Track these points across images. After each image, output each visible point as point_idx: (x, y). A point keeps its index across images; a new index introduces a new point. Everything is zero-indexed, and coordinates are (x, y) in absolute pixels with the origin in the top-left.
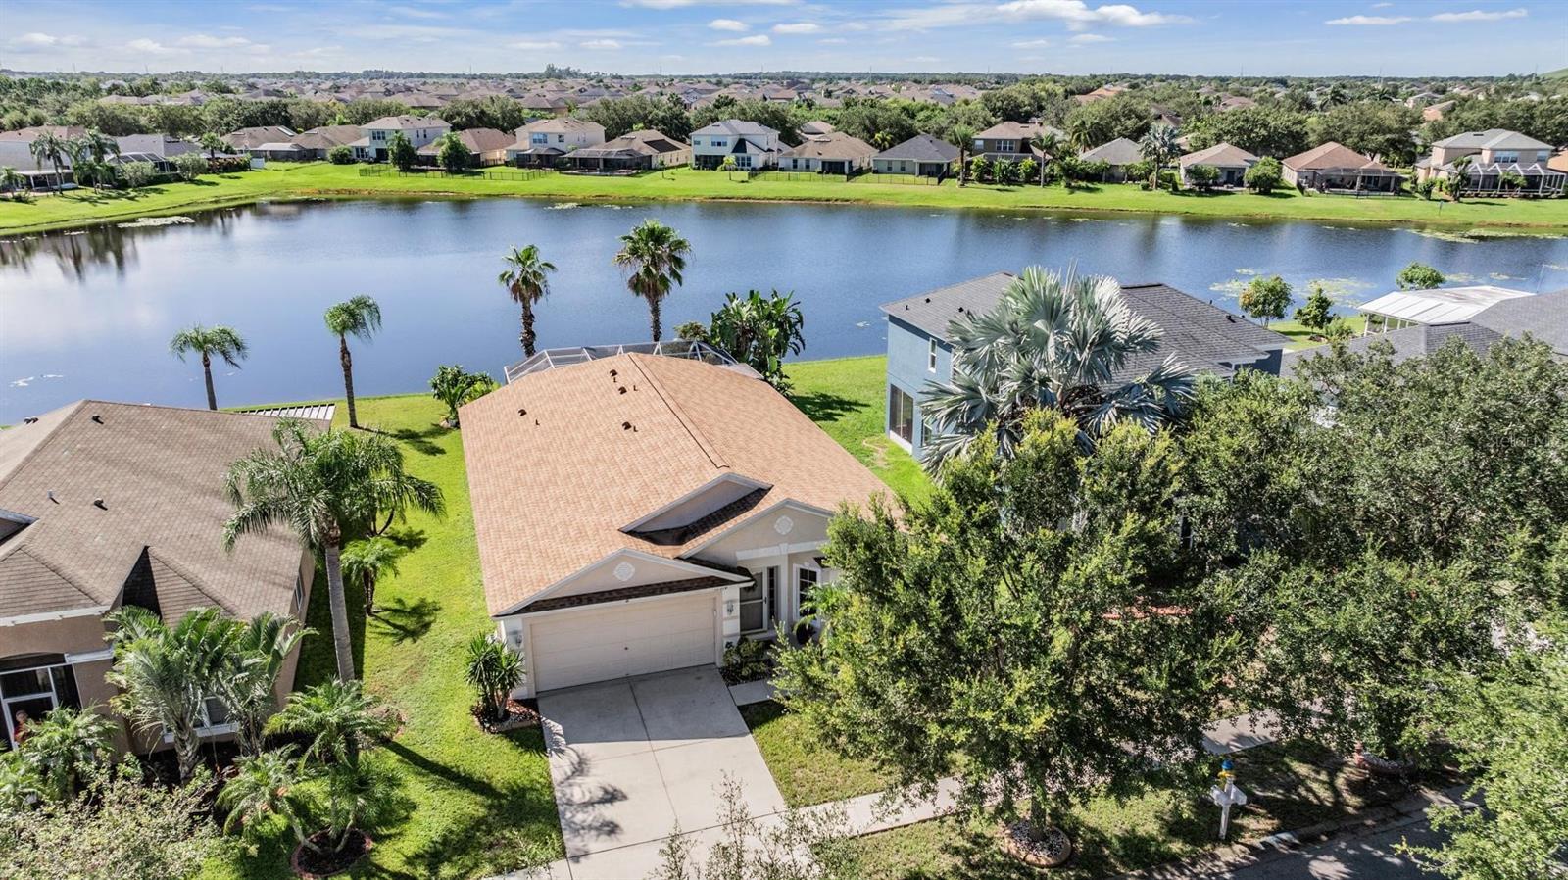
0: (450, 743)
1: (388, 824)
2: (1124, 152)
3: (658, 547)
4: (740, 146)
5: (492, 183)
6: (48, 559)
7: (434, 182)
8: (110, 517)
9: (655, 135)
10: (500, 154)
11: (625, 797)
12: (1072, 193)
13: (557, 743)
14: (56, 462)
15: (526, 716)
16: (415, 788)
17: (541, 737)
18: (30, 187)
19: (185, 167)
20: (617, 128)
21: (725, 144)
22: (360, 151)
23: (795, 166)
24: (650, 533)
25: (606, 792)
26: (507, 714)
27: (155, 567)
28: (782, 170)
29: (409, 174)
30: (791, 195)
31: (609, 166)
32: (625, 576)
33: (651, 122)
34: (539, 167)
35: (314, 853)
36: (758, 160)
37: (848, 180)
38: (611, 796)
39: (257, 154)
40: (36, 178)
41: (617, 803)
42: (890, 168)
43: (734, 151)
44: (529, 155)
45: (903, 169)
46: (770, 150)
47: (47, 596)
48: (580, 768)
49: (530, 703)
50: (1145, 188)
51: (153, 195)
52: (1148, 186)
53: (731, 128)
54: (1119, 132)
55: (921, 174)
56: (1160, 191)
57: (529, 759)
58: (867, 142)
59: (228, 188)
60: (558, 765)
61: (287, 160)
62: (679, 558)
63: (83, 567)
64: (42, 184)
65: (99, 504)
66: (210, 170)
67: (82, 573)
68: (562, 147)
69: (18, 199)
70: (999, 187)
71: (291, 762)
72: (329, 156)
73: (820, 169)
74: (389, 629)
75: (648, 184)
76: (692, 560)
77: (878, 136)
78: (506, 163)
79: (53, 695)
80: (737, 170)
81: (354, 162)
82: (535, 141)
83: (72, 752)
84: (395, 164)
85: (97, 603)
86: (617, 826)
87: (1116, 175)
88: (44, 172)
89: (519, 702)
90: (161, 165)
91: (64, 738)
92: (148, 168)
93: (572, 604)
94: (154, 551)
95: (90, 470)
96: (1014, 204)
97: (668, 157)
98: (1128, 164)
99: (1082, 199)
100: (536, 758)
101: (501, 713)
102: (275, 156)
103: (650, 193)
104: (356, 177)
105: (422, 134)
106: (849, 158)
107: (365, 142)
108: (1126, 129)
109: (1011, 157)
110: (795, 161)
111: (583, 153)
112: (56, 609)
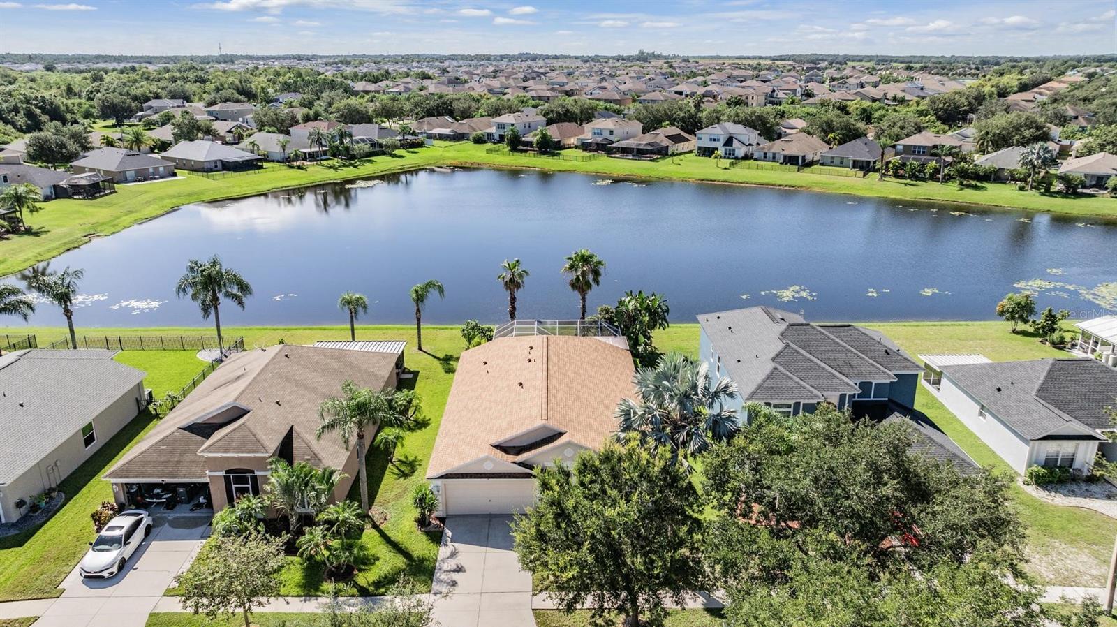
0: (403, 533)
1: (365, 564)
2: (1010, 159)
3: (506, 455)
4: (729, 142)
5: (563, 163)
6: (252, 429)
7: (531, 160)
8: (281, 409)
9: (674, 130)
10: (573, 141)
11: (465, 571)
12: (961, 189)
13: (446, 541)
14: (265, 380)
15: (438, 526)
16: (382, 551)
17: (441, 537)
18: (305, 159)
19: (387, 146)
20: (651, 125)
21: (719, 140)
22: (490, 136)
23: (765, 157)
24: (504, 448)
25: (458, 566)
26: (430, 522)
27: (294, 435)
28: (756, 160)
29: (515, 154)
30: (754, 181)
31: (639, 153)
32: (488, 468)
33: (675, 119)
34: (596, 151)
35: (333, 572)
36: (740, 151)
37: (798, 171)
38: (459, 569)
39: (430, 136)
40: (309, 153)
41: (460, 574)
42: (832, 162)
43: (724, 145)
44: (591, 143)
45: (842, 163)
46: (750, 145)
47: (249, 446)
48: (454, 554)
49: (442, 520)
50: (1022, 189)
51: (367, 164)
52: (1024, 187)
53: (724, 129)
54: (1017, 140)
55: (854, 167)
56: (1034, 192)
57: (432, 546)
58: (823, 140)
59: (410, 159)
60: (444, 551)
61: (447, 140)
62: (514, 463)
63: (265, 435)
64: (312, 157)
65: (278, 403)
66: (402, 147)
67: (264, 437)
68: (612, 138)
69: (299, 167)
70: (908, 181)
71: (325, 533)
72: (471, 138)
73: (781, 161)
74: (396, 471)
75: (663, 168)
76: (522, 464)
77: (831, 135)
78: (576, 147)
79: (250, 486)
80: (725, 158)
81: (485, 142)
82: (595, 134)
83: (250, 513)
84: (508, 145)
85: (267, 452)
86: (456, 583)
87: (1002, 177)
88: (313, 150)
89: (438, 518)
90: (373, 145)
91: (249, 507)
92: (366, 148)
93: (463, 478)
94: (295, 428)
95: (279, 384)
96: (914, 196)
97: (681, 147)
98: (1012, 168)
99: (970, 196)
100: (435, 546)
101: (427, 523)
102: (441, 137)
103: (661, 175)
104: (484, 154)
105: (527, 125)
106: (803, 154)
107: (493, 130)
108: (1024, 137)
109: (921, 160)
110: (765, 154)
111: (623, 144)
112: (253, 452)
